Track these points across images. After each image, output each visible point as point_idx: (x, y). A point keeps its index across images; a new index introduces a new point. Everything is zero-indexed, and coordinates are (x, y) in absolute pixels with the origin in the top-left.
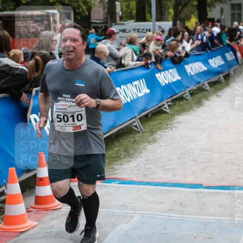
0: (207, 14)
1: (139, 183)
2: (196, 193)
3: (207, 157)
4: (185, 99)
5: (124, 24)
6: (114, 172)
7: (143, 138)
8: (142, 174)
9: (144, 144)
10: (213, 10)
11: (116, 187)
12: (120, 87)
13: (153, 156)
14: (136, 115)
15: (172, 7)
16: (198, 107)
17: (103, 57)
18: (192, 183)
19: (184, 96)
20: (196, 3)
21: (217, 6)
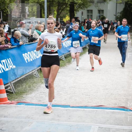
0: (74, 15)
1: (36, 105)
2: (67, 110)
3: (73, 91)
4: (62, 60)
5: (30, 19)
6: (23, 99)
7: (39, 81)
8: (38, 100)
9: (40, 84)
10: (77, 12)
11: (24, 107)
12: (27, 53)
13: (44, 90)
14: (36, 68)
15: (56, 10)
16: (69, 65)
17: (18, 38)
18: (64, 105)
19: (62, 58)
20: (68, 9)
21: (80, 10)
